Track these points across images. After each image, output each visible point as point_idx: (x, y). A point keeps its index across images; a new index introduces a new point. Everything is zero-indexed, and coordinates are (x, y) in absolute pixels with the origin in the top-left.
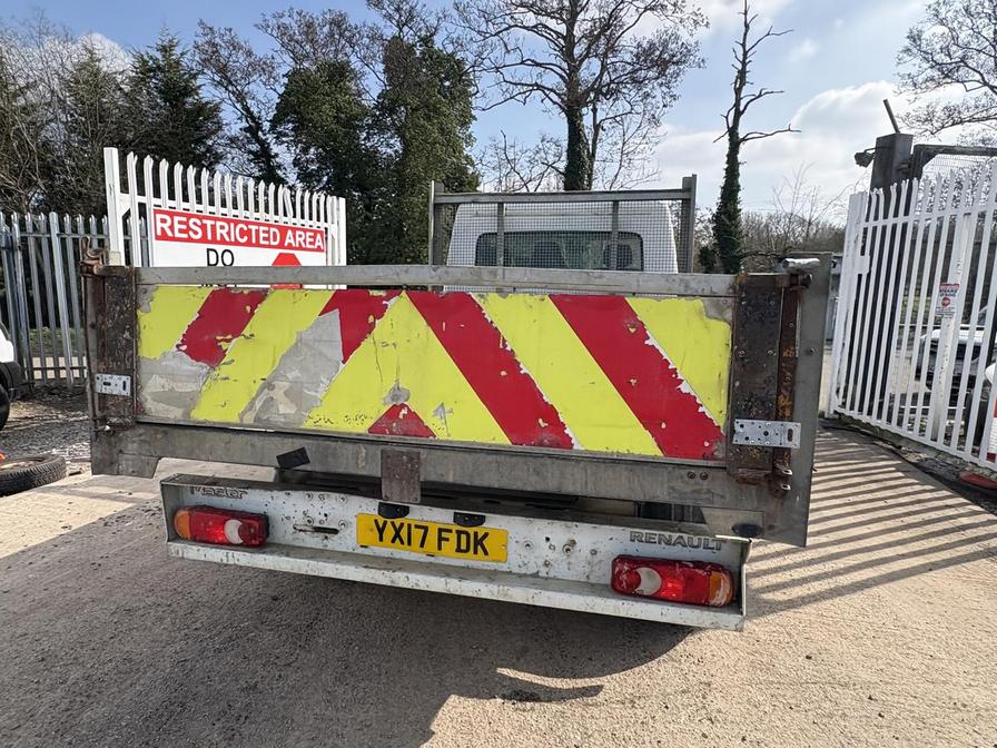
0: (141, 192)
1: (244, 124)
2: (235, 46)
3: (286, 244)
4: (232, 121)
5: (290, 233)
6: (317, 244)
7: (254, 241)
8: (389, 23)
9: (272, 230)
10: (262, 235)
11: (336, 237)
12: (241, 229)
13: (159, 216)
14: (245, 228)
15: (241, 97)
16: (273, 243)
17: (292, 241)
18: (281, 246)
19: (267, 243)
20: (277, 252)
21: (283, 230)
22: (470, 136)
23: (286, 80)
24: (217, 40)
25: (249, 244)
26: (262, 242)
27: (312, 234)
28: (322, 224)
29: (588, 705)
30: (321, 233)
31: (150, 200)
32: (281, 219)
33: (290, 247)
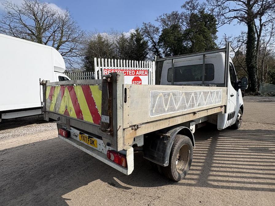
0: (101, 66)
1: (152, 45)
2: (150, 26)
3: (136, 74)
4: (150, 45)
5: (137, 72)
6: (145, 73)
7: (128, 74)
8: (188, 11)
9: (133, 71)
10: (130, 73)
11: (151, 71)
12: (124, 72)
13: (105, 71)
14: (125, 71)
15: (152, 38)
16: (133, 74)
17: (138, 73)
18: (135, 75)
19: (131, 74)
20: (134, 76)
21: (136, 71)
22: (216, 36)
23: (162, 32)
24: (147, 26)
25: (126, 75)
26: (130, 74)
27: (144, 71)
28: (147, 69)
29: (123, 191)
30: (147, 71)
31: (103, 68)
32: (135, 68)
33: (138, 75)
